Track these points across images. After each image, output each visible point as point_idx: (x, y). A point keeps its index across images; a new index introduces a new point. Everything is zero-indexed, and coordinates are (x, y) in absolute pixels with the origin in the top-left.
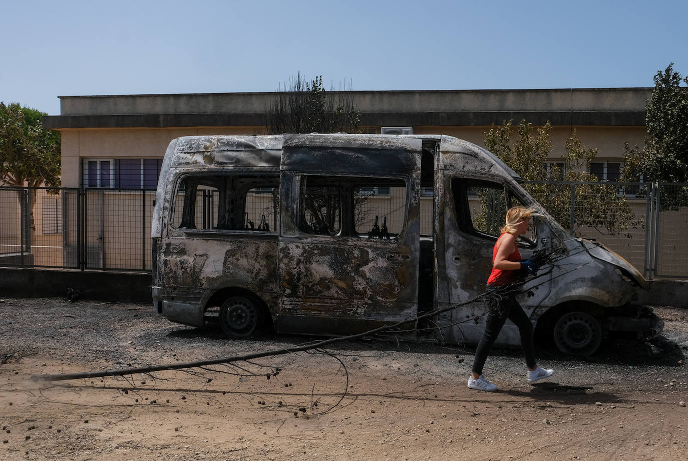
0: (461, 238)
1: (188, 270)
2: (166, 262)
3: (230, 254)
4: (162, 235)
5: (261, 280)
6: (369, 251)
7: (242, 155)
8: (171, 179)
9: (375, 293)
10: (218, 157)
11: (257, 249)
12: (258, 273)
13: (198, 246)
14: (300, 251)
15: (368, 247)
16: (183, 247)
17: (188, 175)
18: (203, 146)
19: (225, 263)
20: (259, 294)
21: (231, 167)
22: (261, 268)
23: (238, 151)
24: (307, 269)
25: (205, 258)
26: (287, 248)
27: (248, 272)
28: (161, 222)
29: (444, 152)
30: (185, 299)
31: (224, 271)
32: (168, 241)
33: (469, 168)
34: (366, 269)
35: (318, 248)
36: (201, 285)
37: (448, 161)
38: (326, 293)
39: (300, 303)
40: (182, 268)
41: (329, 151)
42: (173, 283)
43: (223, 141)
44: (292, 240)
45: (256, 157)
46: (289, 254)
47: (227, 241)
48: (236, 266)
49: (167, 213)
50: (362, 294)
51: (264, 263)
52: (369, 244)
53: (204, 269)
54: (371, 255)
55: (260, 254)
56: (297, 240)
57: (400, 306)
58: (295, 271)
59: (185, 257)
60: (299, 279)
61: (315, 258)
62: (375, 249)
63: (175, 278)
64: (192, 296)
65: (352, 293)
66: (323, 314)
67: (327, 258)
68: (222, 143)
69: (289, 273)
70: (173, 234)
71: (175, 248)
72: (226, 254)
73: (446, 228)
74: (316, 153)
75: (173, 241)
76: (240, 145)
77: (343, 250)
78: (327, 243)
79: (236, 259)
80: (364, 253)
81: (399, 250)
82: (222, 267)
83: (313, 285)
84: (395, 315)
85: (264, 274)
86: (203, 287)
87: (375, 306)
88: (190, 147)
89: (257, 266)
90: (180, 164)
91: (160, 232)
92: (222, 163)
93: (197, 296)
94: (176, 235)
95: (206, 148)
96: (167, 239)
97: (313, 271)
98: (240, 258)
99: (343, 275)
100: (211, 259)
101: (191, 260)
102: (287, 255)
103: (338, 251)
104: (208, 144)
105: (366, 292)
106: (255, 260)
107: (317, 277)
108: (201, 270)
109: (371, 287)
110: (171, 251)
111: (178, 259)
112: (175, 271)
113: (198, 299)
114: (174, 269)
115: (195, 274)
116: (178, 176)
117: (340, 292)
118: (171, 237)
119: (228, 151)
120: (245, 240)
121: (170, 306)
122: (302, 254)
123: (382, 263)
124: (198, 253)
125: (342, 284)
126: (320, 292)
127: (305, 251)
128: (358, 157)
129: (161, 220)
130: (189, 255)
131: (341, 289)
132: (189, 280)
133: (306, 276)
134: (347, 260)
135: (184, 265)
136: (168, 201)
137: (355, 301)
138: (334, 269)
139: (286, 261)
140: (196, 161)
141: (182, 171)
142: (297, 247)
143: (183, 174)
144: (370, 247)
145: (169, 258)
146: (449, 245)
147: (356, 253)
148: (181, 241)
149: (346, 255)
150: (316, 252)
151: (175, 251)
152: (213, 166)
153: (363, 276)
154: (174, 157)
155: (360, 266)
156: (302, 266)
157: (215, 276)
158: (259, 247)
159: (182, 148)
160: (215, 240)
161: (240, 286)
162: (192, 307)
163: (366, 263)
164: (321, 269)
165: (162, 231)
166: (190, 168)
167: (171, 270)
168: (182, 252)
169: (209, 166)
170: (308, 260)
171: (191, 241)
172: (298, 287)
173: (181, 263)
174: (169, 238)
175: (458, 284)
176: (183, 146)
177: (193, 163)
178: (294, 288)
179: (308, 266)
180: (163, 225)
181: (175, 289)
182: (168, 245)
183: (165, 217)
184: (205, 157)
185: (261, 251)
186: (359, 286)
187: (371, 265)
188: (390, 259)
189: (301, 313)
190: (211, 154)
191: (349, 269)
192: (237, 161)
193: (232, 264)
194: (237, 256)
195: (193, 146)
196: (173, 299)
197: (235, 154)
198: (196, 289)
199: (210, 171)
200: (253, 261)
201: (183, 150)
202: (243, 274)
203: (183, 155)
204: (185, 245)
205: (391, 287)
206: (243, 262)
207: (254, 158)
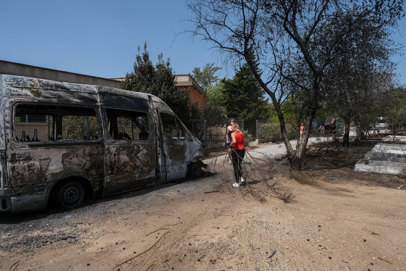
0: (167, 138)
1: (36, 171)
2: (13, 169)
3: (65, 156)
4: (6, 148)
5: (86, 169)
6: (140, 146)
7: (61, 93)
8: (8, 105)
9: (143, 166)
10: (44, 93)
11: (84, 151)
12: (84, 165)
13: (41, 153)
14: (115, 149)
15: (139, 144)
16: (28, 155)
17: (21, 103)
18: (29, 84)
19: (63, 162)
20: (86, 178)
21: (55, 100)
22: (87, 162)
23: (57, 91)
24: (118, 158)
25: (49, 160)
26: (109, 148)
27: (78, 166)
28: (4, 138)
29: (155, 102)
30: (31, 193)
31: (63, 167)
32: (12, 152)
33: (164, 109)
34: (139, 155)
35: (122, 147)
36: (46, 179)
37: (157, 105)
38: (125, 170)
39: (113, 178)
40: (29, 170)
41: (119, 96)
42: (21, 183)
43: (43, 82)
44: (110, 143)
45: (71, 95)
46: (110, 151)
47: (64, 148)
48: (70, 163)
49: (8, 131)
50: (138, 167)
51: (89, 159)
52: (140, 143)
53: (49, 168)
54: (141, 148)
55: (86, 153)
56: (113, 143)
57: (150, 171)
58: (113, 160)
59: (32, 162)
60: (115, 164)
61: (122, 152)
62: (142, 145)
63: (23, 178)
64: (37, 189)
65: (135, 167)
66: (124, 181)
67: (125, 151)
68: (42, 83)
69: (111, 162)
70: (15, 146)
71: (21, 157)
72: (63, 156)
73: (162, 134)
74: (114, 97)
75: (17, 152)
76: (57, 86)
77: (130, 147)
78: (124, 144)
79: (70, 159)
80: (138, 147)
81: (150, 145)
82: (62, 165)
83: (120, 167)
84: (148, 175)
85: (88, 165)
86: (47, 181)
87: (142, 172)
88: (17, 83)
89: (84, 161)
90: (13, 95)
91: (5, 146)
92: (48, 97)
93: (42, 188)
94: (20, 147)
95: (31, 85)
96: (11, 151)
97: (121, 159)
98: (72, 158)
99: (132, 159)
100: (54, 160)
101: (37, 163)
102: (109, 152)
103: (129, 147)
104: (33, 83)
105: (140, 165)
106: (83, 158)
107: (122, 162)
108: (47, 169)
109: (142, 163)
110: (17, 159)
111: (26, 164)
112: (22, 174)
113: (43, 190)
114: (21, 172)
115: (41, 173)
116: (13, 104)
117: (130, 168)
118: (14, 149)
119: (50, 90)
120: (76, 146)
121: (18, 201)
122: (116, 150)
123: (145, 151)
124: (42, 158)
125: (132, 164)
126: (123, 169)
127: (117, 149)
128: (130, 101)
129: (4, 137)
130: (34, 160)
131: (131, 166)
132: (35, 178)
133: (118, 162)
134: (132, 152)
135: (31, 168)
136: (8, 122)
137: (135, 171)
138: (129, 157)
139: (109, 155)
140: (26, 94)
141: (16, 100)
142: (114, 147)
143: (17, 102)
144: (140, 144)
145: (17, 164)
146: (164, 141)
147: (136, 147)
148: (26, 151)
149: (132, 149)
150: (121, 149)
151: (21, 159)
152: (40, 98)
153: (138, 158)
154: (4, 89)
155: (137, 154)
156: (116, 157)
157: (59, 172)
158: (85, 150)
159: (10, 83)
160: (54, 148)
161: (75, 175)
162: (40, 196)
163: (139, 152)
164: (124, 158)
165: (6, 145)
166: (23, 99)
167: (19, 173)
168: (28, 158)
169: (37, 98)
170: (119, 154)
171: (35, 150)
172: (114, 168)
173: (29, 167)
174: (13, 150)
175: (168, 157)
176: (10, 81)
177: (24, 95)
178: (112, 169)
179: (119, 157)
180: (7, 140)
181: (21, 186)
182: (13, 155)
183: (7, 134)
184: (32, 92)
185: (87, 152)
186: (138, 164)
187: (141, 153)
188: (147, 149)
189: (114, 183)
190: (37, 91)
191: (133, 156)
192: (60, 97)
193: (67, 162)
194: (70, 157)
195: (20, 83)
196: (19, 194)
197: (56, 92)
198: (40, 183)
199: (40, 102)
200: (81, 159)
201: (12, 84)
202: (75, 167)
203: (12, 89)
204: (30, 153)
205: (148, 162)
206: (75, 160)
207: (70, 96)
